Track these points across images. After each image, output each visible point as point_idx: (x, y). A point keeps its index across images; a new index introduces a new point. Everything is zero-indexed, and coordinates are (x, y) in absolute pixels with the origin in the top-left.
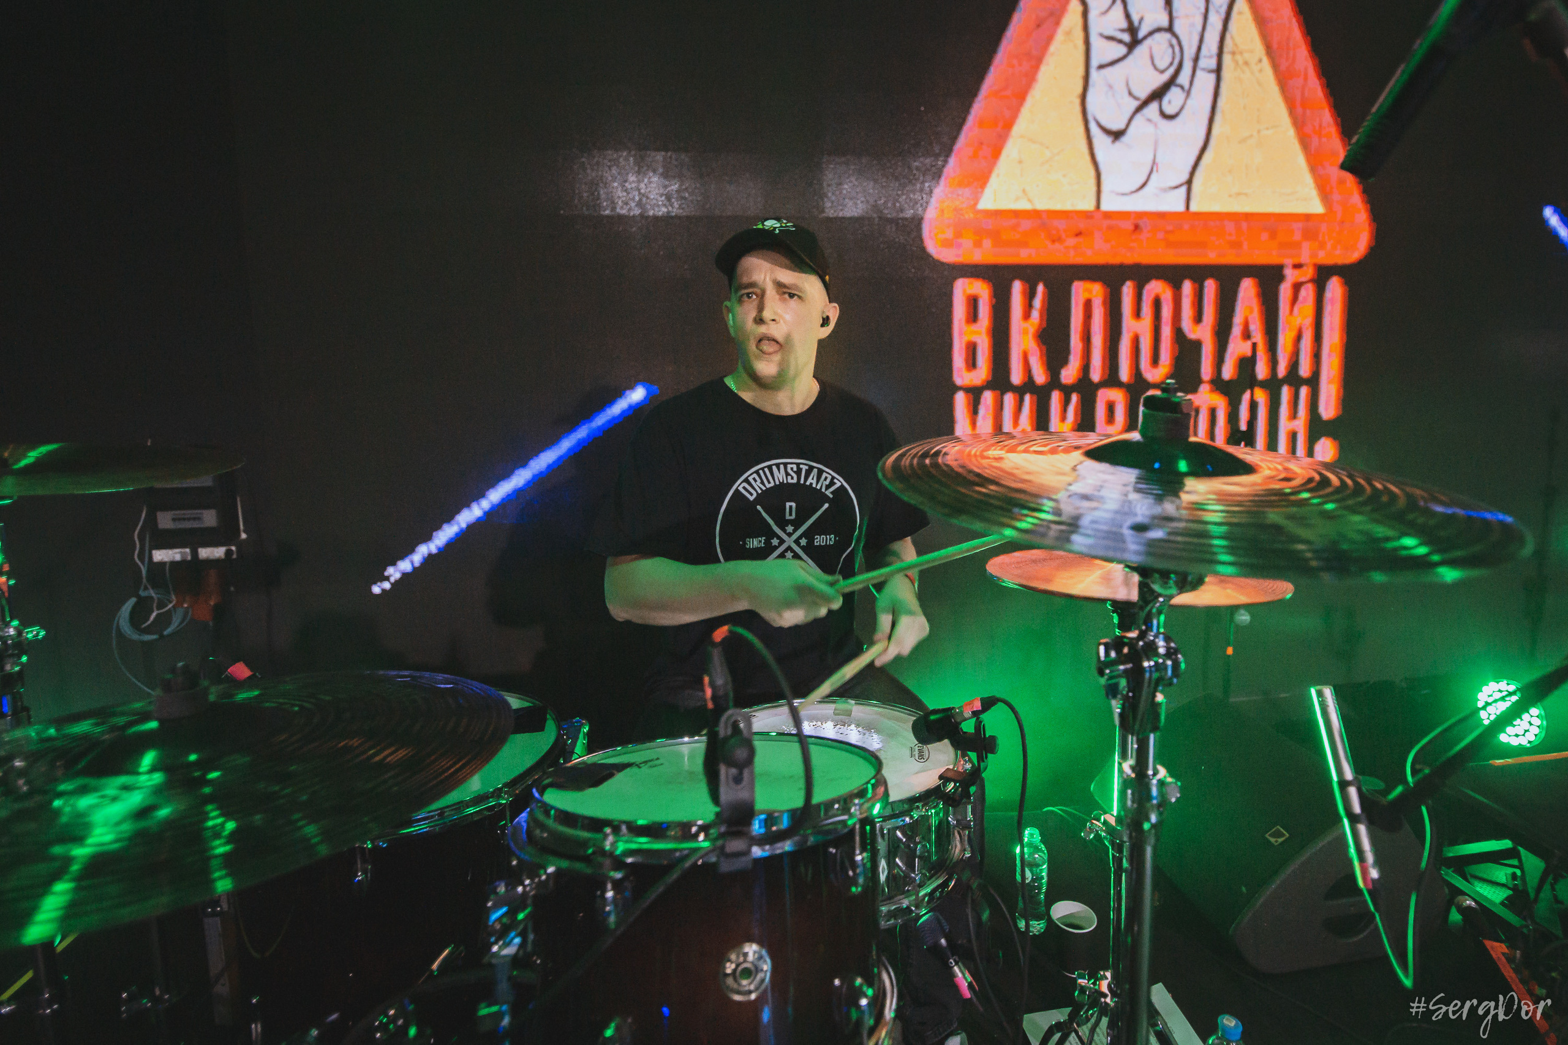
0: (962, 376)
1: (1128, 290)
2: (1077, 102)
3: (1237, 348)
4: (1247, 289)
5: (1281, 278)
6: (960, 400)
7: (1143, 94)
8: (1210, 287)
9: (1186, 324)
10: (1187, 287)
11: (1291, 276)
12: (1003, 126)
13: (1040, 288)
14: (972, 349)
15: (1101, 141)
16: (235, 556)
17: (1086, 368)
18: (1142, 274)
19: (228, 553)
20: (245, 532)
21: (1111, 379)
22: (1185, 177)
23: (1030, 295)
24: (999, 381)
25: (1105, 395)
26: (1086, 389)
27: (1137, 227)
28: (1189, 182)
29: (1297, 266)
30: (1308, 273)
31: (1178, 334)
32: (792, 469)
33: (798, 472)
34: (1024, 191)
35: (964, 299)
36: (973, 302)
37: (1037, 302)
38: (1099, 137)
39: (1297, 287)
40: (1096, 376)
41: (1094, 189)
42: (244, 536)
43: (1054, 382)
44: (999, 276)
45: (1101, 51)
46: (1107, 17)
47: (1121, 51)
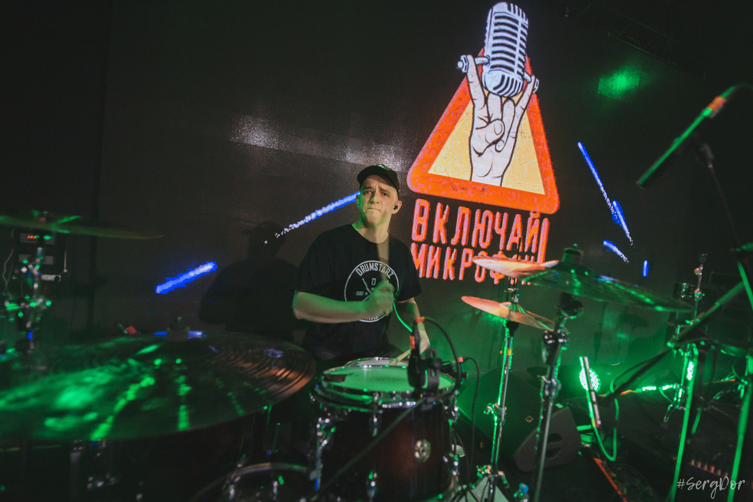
0: (415, 237)
1: (478, 212)
2: (468, 140)
3: (513, 239)
4: (518, 218)
5: (529, 216)
6: (413, 246)
7: (490, 142)
8: (506, 215)
9: (496, 227)
10: (498, 214)
11: (532, 215)
12: (441, 143)
13: (447, 207)
14: (420, 227)
15: (474, 156)
16: (60, 280)
17: (460, 240)
18: (483, 207)
19: (57, 278)
20: (67, 269)
21: (469, 245)
22: (501, 174)
23: (443, 209)
24: (428, 240)
25: (465, 251)
26: (459, 248)
27: (483, 189)
28: (502, 176)
29: (534, 212)
30: (538, 215)
31: (493, 231)
32: (376, 265)
33: (379, 267)
34: (445, 169)
35: (419, 207)
36: (422, 209)
37: (446, 212)
38: (474, 154)
39: (534, 220)
40: (463, 243)
41: (470, 173)
42: (65, 271)
43: (448, 244)
44: (433, 200)
45: (479, 123)
46: (481, 113)
47: (485, 124)
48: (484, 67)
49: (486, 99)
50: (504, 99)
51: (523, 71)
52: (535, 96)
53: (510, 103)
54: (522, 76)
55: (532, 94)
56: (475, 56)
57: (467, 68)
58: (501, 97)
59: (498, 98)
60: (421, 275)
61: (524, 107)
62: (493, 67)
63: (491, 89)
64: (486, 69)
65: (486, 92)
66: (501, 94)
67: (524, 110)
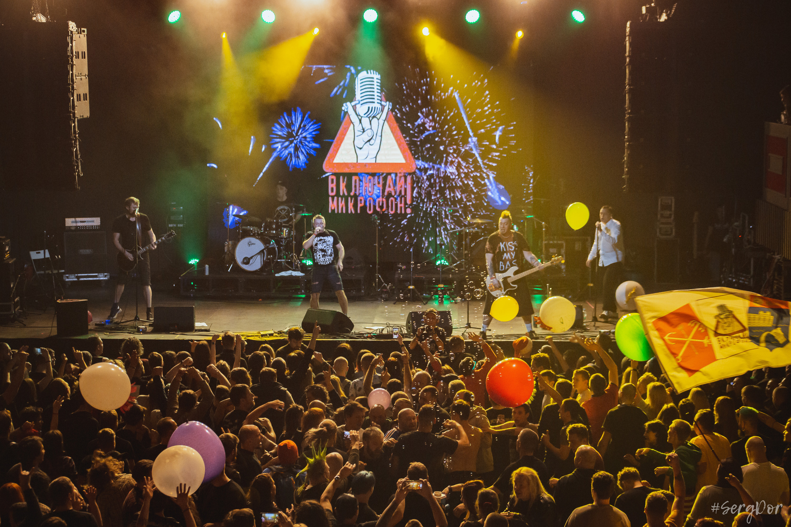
0: (330, 193)
2: (353, 142)
3: (388, 189)
6: (330, 199)
7: (366, 141)
8: (381, 177)
9: (376, 184)
10: (376, 177)
11: (399, 175)
13: (346, 177)
14: (332, 188)
15: (357, 150)
17: (355, 193)
18: (366, 174)
21: (361, 195)
22: (375, 156)
24: (338, 194)
25: (360, 198)
26: (355, 197)
27: (365, 166)
28: (376, 157)
29: (400, 173)
30: (403, 174)
34: (342, 159)
35: (331, 179)
36: (333, 180)
37: (345, 180)
39: (400, 177)
40: (358, 194)
41: (356, 159)
43: (349, 195)
44: (337, 175)
45: (357, 133)
46: (358, 127)
47: (362, 133)
48: (357, 106)
49: (360, 121)
50: (371, 118)
51: (381, 101)
52: (390, 112)
53: (375, 119)
54: (381, 104)
55: (388, 111)
56: (351, 102)
57: (347, 109)
58: (369, 117)
59: (368, 119)
60: (336, 212)
61: (384, 119)
62: (362, 104)
63: (362, 115)
64: (358, 106)
65: (360, 118)
66: (369, 116)
67: (385, 121)
